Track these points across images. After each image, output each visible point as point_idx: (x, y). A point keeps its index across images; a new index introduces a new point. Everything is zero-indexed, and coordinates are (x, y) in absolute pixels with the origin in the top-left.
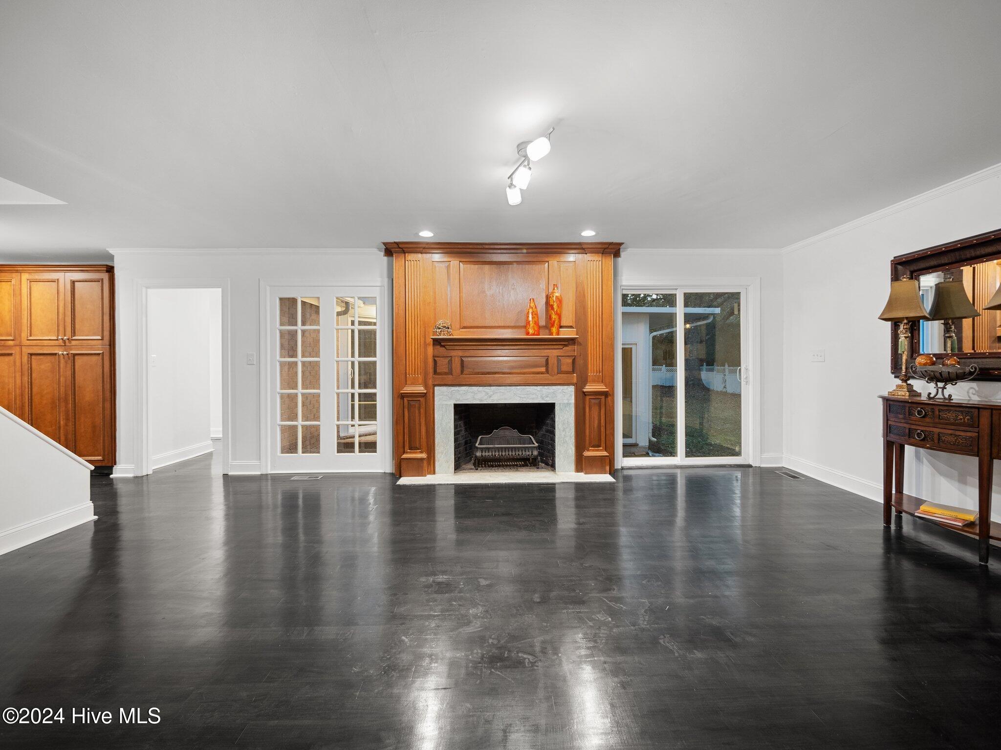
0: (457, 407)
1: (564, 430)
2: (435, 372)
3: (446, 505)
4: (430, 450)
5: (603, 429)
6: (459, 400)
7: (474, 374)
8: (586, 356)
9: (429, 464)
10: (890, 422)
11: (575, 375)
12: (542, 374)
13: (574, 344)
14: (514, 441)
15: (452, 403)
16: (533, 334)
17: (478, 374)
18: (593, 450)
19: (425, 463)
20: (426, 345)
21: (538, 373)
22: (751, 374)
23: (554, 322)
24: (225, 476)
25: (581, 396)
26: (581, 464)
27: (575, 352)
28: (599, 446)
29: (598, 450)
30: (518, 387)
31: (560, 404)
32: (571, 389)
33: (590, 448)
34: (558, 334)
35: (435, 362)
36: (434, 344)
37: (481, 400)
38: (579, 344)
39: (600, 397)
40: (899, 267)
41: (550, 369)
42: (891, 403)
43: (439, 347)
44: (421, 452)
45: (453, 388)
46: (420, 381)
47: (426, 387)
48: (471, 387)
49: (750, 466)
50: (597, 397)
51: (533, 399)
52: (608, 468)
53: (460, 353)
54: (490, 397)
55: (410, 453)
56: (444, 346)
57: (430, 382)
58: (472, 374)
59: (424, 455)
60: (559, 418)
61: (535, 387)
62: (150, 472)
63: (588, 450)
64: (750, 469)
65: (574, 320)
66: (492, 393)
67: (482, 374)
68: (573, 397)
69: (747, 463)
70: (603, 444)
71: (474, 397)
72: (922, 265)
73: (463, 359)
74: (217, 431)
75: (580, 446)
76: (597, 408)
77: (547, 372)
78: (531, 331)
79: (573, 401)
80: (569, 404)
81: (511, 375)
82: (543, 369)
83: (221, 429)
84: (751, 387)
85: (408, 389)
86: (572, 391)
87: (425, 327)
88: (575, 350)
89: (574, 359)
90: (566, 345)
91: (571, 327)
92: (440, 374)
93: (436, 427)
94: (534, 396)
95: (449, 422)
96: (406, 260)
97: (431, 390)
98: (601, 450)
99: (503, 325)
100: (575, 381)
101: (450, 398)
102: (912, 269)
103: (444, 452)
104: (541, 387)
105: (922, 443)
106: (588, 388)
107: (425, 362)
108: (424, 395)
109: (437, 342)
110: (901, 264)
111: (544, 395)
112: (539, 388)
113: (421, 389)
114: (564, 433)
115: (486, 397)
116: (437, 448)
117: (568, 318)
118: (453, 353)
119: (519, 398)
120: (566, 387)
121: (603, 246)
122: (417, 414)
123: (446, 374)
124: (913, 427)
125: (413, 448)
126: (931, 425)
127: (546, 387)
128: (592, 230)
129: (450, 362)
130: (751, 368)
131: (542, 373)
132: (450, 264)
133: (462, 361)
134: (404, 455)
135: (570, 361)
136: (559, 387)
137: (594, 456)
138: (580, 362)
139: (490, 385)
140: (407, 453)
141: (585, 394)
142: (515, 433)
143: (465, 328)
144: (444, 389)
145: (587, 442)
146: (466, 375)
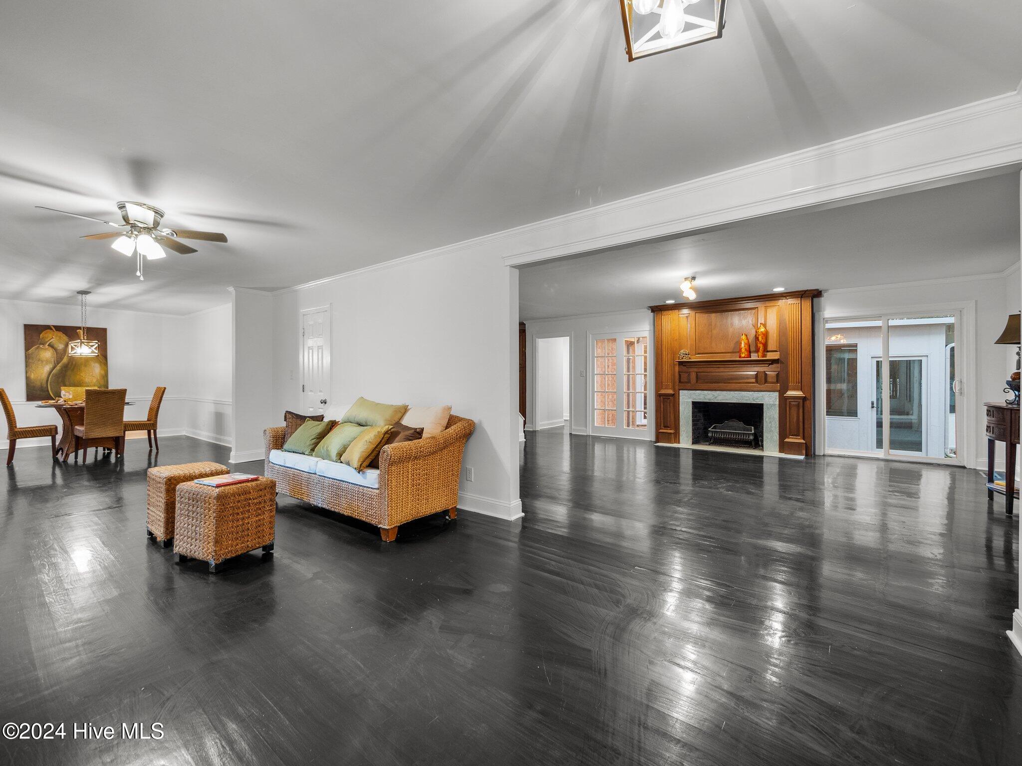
0: (694, 403)
1: (770, 422)
2: (680, 382)
3: (686, 462)
4: (677, 428)
5: (801, 424)
6: (695, 399)
8: (787, 372)
9: (675, 437)
11: (779, 385)
13: (778, 363)
14: (739, 429)
15: (691, 400)
16: (744, 357)
17: (708, 383)
18: (793, 438)
19: (673, 436)
20: (674, 365)
21: (750, 383)
22: (965, 386)
23: (759, 349)
24: (571, 434)
25: (784, 400)
26: (783, 447)
28: (798, 436)
29: (797, 438)
30: (736, 392)
31: (767, 404)
32: (777, 394)
33: (791, 436)
34: (764, 356)
35: (680, 375)
36: (679, 365)
37: (711, 400)
38: (782, 363)
39: (799, 401)
41: (759, 380)
43: (682, 366)
44: (671, 430)
45: (691, 392)
46: (671, 387)
47: (674, 390)
48: (703, 391)
49: (963, 467)
50: (797, 400)
51: (746, 400)
52: (804, 452)
53: (696, 370)
55: (665, 429)
56: (685, 366)
57: (677, 388)
58: (704, 383)
59: (672, 431)
60: (766, 414)
61: (748, 392)
62: (539, 430)
63: (789, 438)
65: (778, 346)
66: (718, 395)
67: (710, 383)
68: (778, 400)
69: (960, 465)
70: (801, 434)
71: (705, 398)
73: (698, 374)
74: (566, 415)
75: (783, 435)
76: (797, 408)
77: (757, 382)
78: (743, 355)
79: (777, 403)
80: (774, 405)
81: (731, 384)
82: (754, 380)
83: (569, 415)
84: (965, 397)
85: (663, 392)
86: (777, 396)
87: (674, 355)
88: (778, 368)
89: (778, 373)
90: (770, 364)
91: (775, 351)
92: (683, 383)
93: (680, 415)
94: (747, 398)
95: (689, 413)
96: (662, 315)
97: (677, 393)
98: (799, 438)
99: (724, 352)
100: (779, 389)
101: (690, 398)
103: (686, 431)
106: (789, 394)
107: (674, 375)
108: (673, 395)
109: (681, 363)
111: (755, 398)
112: (751, 393)
113: (671, 392)
114: (771, 425)
116: (681, 428)
117: (772, 345)
118: (691, 370)
120: (772, 393)
121: (801, 293)
122: (668, 407)
123: (687, 382)
125: (666, 427)
127: (756, 392)
129: (689, 375)
130: (965, 380)
131: (753, 383)
132: (689, 315)
133: (697, 375)
134: (661, 431)
135: (774, 374)
136: (766, 393)
137: (794, 442)
138: (783, 375)
139: (716, 390)
140: (663, 429)
141: (786, 398)
142: (741, 424)
144: (686, 392)
145: (788, 432)
146: (699, 383)
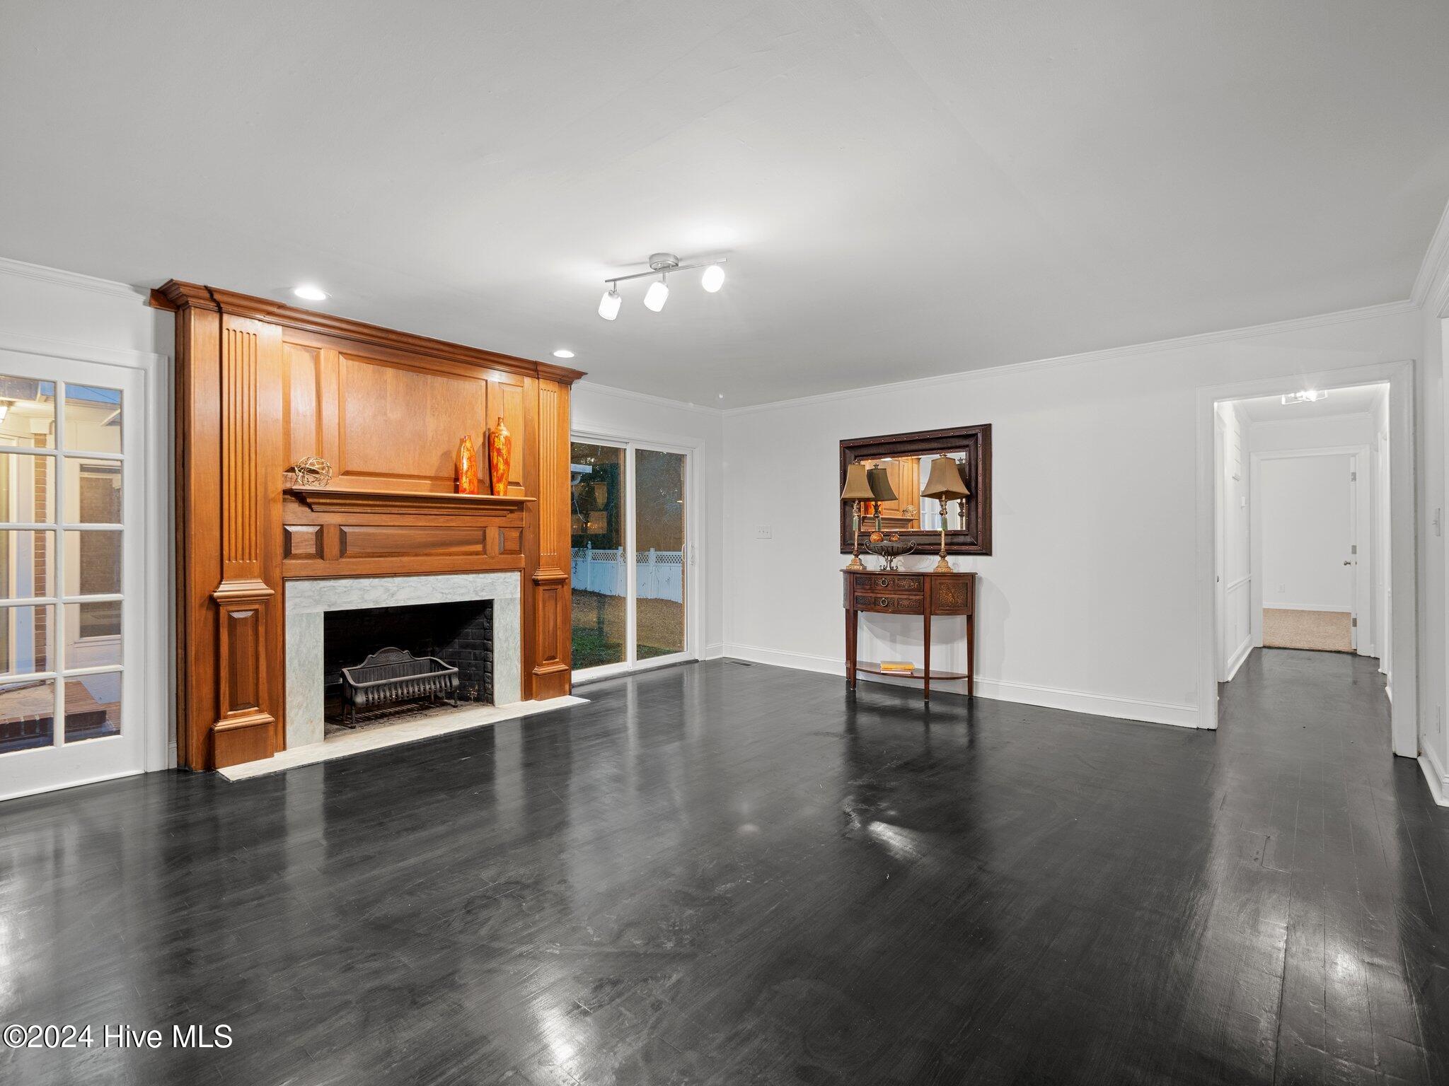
0: (330, 617)
1: (507, 636)
2: (287, 554)
4: (278, 707)
5: (559, 633)
6: (335, 604)
7: (365, 557)
8: (537, 528)
9: (276, 732)
10: (856, 594)
11: (523, 555)
12: (477, 555)
13: (522, 510)
14: (404, 671)
15: (320, 610)
16: (467, 492)
17: (373, 557)
18: (548, 664)
19: (271, 729)
20: (268, 501)
21: (471, 554)
22: (697, 552)
23: (503, 475)
25: (531, 585)
26: (530, 687)
27: (523, 521)
28: (554, 658)
29: (554, 663)
30: (440, 577)
31: (501, 600)
32: (515, 578)
33: (544, 662)
34: (505, 494)
36: (286, 500)
37: (377, 602)
38: (529, 510)
39: (556, 587)
40: (847, 451)
41: (489, 547)
42: (858, 576)
44: (260, 711)
45: (322, 583)
46: (256, 570)
47: (268, 582)
48: (357, 580)
49: (697, 661)
50: (553, 587)
51: (462, 594)
53: (339, 518)
54: (393, 595)
55: (235, 716)
56: (305, 506)
57: (277, 574)
58: (362, 557)
59: (265, 717)
60: (499, 622)
61: (465, 576)
63: (540, 665)
64: (696, 665)
65: (522, 475)
66: (395, 589)
67: (380, 557)
68: (520, 589)
69: (693, 659)
70: (559, 654)
71: (363, 598)
72: (865, 451)
73: (345, 528)
75: (529, 659)
76: (553, 602)
77: (484, 551)
78: (468, 487)
79: (519, 595)
80: (512, 600)
81: (429, 558)
82: (478, 548)
84: (696, 568)
85: (231, 589)
86: (517, 580)
87: (266, 467)
88: (522, 519)
89: (521, 532)
90: (512, 511)
91: (517, 484)
92: (296, 556)
93: (288, 658)
94: (463, 591)
95: (314, 647)
96: (224, 327)
97: (279, 590)
98: (557, 662)
99: (416, 474)
100: (523, 564)
101: (317, 602)
102: (856, 455)
103: (305, 705)
104: (474, 575)
105: (886, 609)
106: (542, 575)
107: (267, 535)
108: (265, 601)
109: (293, 496)
110: (850, 448)
111: (479, 588)
112: (471, 577)
113: (256, 587)
114: (505, 645)
115: (385, 597)
117: (517, 470)
118: (326, 518)
119: (441, 595)
120: (508, 574)
122: (250, 638)
123: (310, 556)
124: (879, 595)
125: (239, 706)
126: (892, 592)
127: (481, 575)
128: (568, 349)
129: (320, 535)
130: (696, 545)
131: (477, 553)
132: (319, 352)
133: (342, 533)
134: (219, 724)
135: (515, 534)
136: (498, 575)
137: (549, 673)
138: (529, 536)
139: (394, 575)
140: (226, 717)
141: (536, 583)
142: (405, 656)
143: (347, 473)
144: (304, 586)
145: (538, 653)
146: (350, 557)
